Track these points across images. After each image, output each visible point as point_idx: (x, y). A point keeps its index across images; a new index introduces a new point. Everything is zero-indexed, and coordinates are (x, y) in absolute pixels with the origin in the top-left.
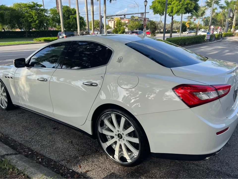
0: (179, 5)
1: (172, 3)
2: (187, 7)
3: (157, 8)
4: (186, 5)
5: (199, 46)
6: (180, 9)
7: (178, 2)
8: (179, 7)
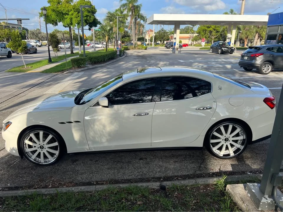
0: (79, 16)
1: (70, 13)
2: (87, 19)
3: (51, 17)
4: (85, 17)
5: (115, 61)
6: (81, 21)
7: (76, 13)
8: (79, 19)
